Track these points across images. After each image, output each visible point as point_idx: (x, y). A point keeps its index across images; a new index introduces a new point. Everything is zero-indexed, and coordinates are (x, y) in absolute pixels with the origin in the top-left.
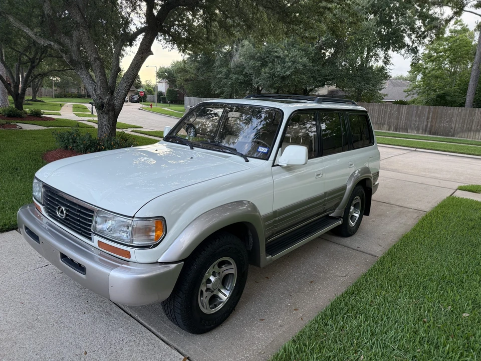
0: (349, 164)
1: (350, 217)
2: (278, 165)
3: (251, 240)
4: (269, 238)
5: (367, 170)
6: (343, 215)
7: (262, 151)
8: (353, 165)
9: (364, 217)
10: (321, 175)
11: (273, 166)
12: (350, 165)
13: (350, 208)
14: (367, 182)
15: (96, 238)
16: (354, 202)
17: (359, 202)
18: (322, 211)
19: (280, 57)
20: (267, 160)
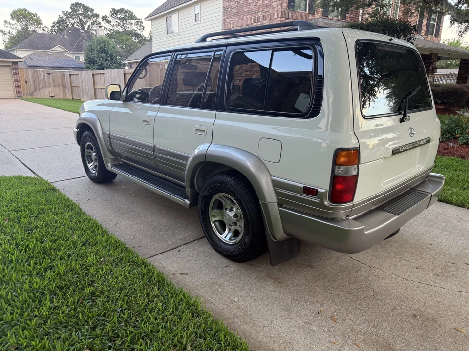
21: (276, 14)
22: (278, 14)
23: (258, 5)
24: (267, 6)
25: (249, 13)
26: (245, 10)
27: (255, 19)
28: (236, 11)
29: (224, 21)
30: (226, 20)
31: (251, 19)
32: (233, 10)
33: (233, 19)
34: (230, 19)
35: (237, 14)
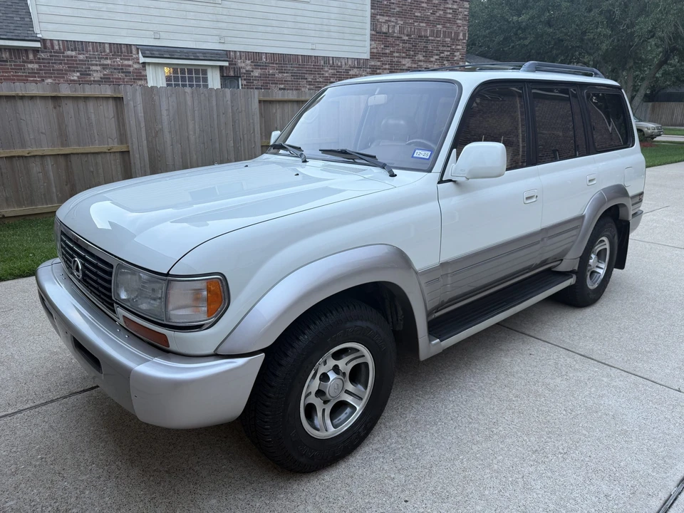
0: (589, 178)
1: (589, 274)
2: (450, 181)
3: (400, 312)
4: (437, 309)
5: (621, 191)
6: (576, 268)
7: (421, 156)
8: (594, 182)
9: (616, 271)
10: (534, 199)
11: (441, 182)
12: (590, 181)
13: (589, 258)
14: (622, 211)
15: (120, 311)
16: (598, 248)
17: (606, 249)
18: (538, 262)
20: (430, 171)
21: (461, 34)
22: (464, 35)
23: (438, 14)
24: (449, 20)
25: (422, 19)
26: (416, 14)
27: (432, 31)
28: (398, 9)
29: (373, 16)
30: (378, 17)
31: (426, 30)
32: (393, 6)
33: (393, 19)
34: (387, 18)
35: (399, 15)
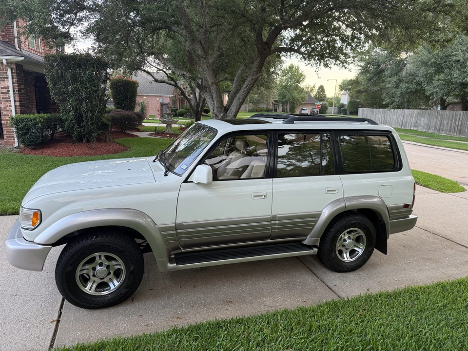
0: (326, 189)
2: (192, 182)
6: (318, 244)
8: (336, 192)
9: (377, 253)
11: (185, 182)
12: (329, 191)
16: (355, 235)
19: (459, 61)
20: (181, 176)
